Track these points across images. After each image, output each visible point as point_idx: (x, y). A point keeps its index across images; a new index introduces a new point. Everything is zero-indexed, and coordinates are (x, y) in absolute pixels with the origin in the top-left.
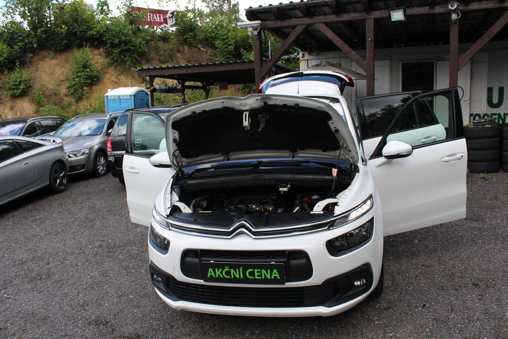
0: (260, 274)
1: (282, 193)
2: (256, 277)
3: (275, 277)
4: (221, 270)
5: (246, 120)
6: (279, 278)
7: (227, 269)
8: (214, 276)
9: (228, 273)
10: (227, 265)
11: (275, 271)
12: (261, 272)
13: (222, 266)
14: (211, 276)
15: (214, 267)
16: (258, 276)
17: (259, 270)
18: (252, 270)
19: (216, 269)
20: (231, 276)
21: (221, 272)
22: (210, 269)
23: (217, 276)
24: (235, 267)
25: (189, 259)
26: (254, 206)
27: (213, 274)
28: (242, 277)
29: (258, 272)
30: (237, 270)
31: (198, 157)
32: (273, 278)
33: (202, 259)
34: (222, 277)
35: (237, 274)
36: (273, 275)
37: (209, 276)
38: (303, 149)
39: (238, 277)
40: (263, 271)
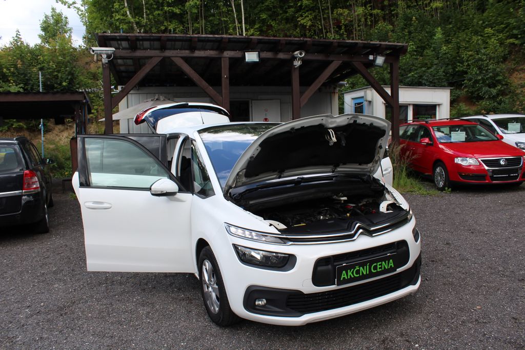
1: (343, 202)
2: (378, 270)
3: (391, 266)
4: (352, 270)
5: (333, 137)
6: (393, 266)
7: (357, 268)
8: (346, 278)
9: (358, 272)
10: (357, 265)
11: (391, 261)
12: (381, 265)
13: (353, 267)
14: (344, 278)
15: (346, 269)
16: (380, 268)
17: (381, 263)
18: (376, 264)
20: (359, 274)
21: (353, 273)
23: (349, 277)
24: (363, 265)
25: (320, 268)
27: (345, 276)
28: (368, 273)
29: (380, 265)
30: (365, 267)
32: (389, 267)
33: (335, 264)
34: (352, 276)
35: (364, 271)
36: (390, 265)
37: (342, 279)
39: (365, 273)
40: (383, 263)
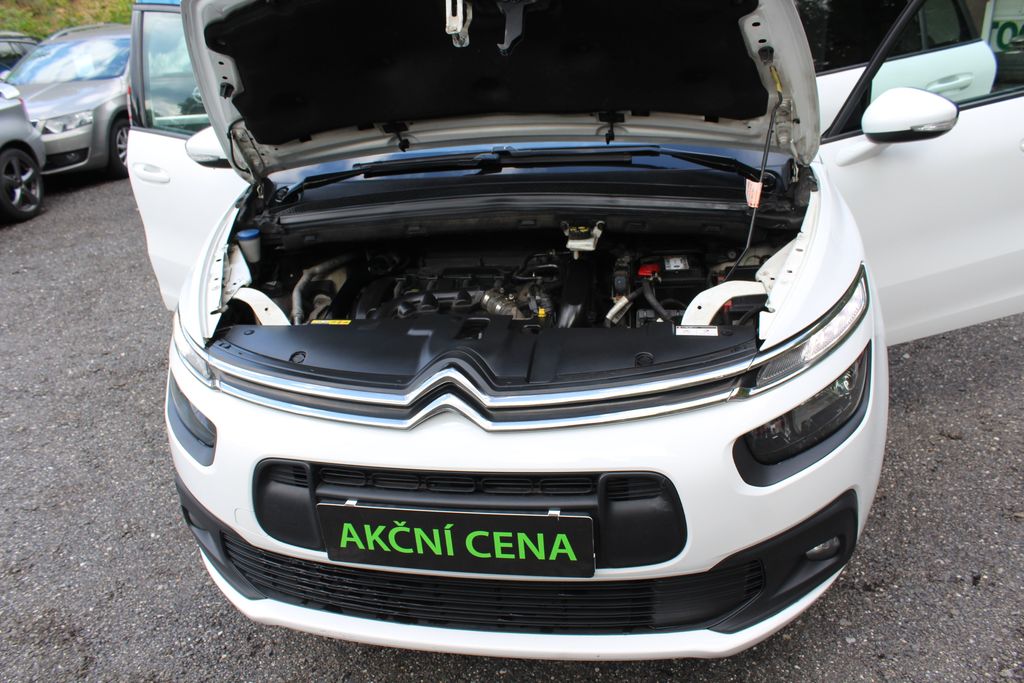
0: (510, 545)
1: (576, 256)
2: (499, 555)
3: (563, 557)
4: (381, 529)
5: (454, 13)
6: (573, 557)
7: (401, 527)
8: (361, 546)
9: (406, 539)
10: (401, 516)
11: (561, 538)
12: (514, 540)
13: (388, 519)
14: (352, 545)
15: (358, 518)
16: (505, 550)
17: (510, 535)
18: (486, 534)
19: (367, 528)
20: (414, 547)
21: (384, 536)
22: (348, 527)
23: (371, 547)
24: (429, 523)
25: (278, 488)
26: (487, 298)
27: (356, 539)
28: (450, 552)
29: (503, 540)
30: (436, 532)
31: (309, 139)
32: (553, 557)
33: (321, 491)
34: (386, 548)
35: (439, 543)
36: (555, 551)
37: (343, 544)
38: (643, 112)
39: (437, 550)
40: (522, 537)
